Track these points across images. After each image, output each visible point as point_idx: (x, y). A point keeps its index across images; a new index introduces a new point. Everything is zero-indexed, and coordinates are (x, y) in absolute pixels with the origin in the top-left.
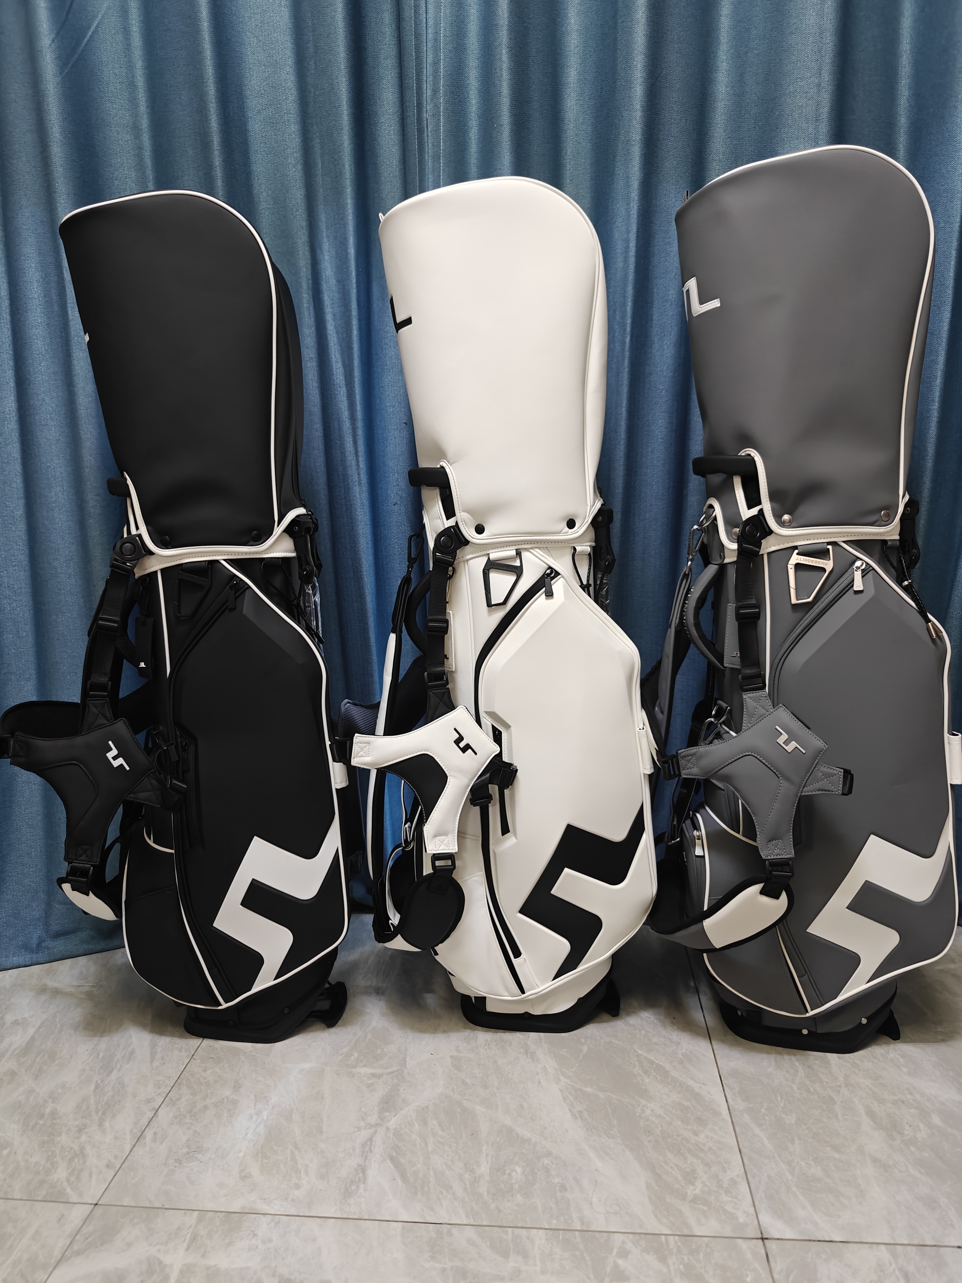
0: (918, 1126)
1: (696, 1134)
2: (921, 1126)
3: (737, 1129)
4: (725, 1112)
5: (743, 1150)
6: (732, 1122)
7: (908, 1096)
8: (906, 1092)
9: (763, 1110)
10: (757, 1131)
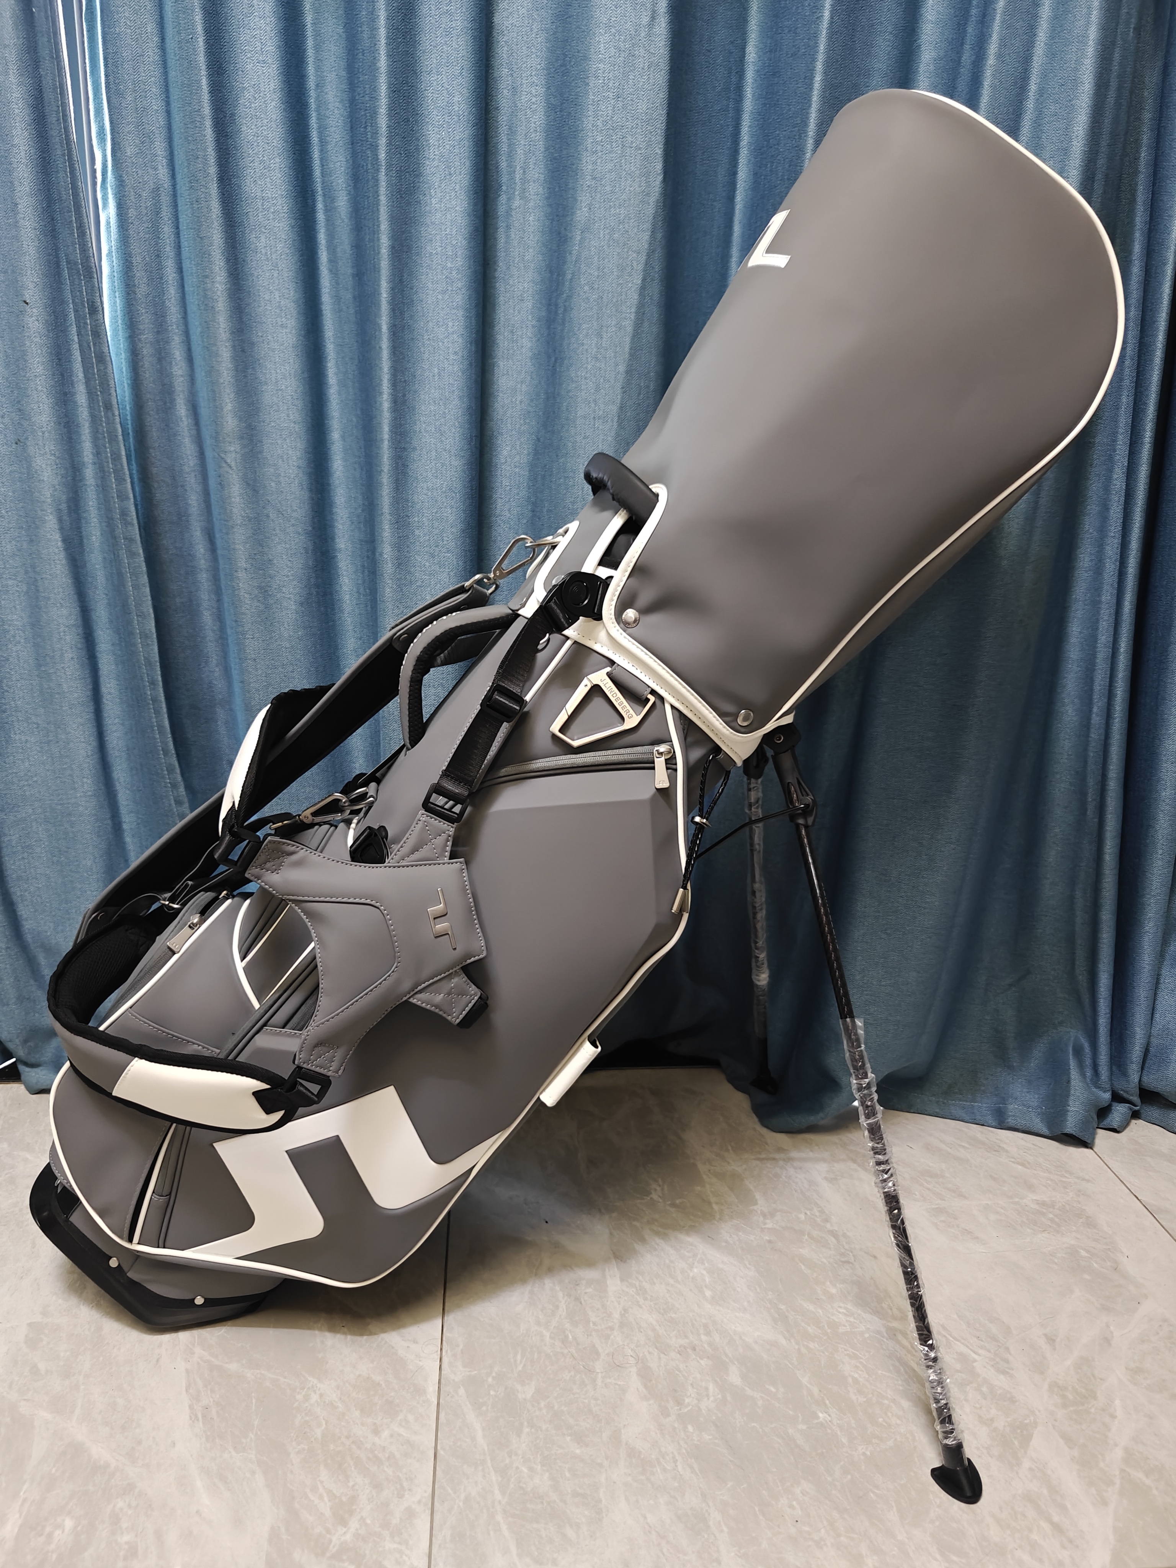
0: (707, 1389)
1: (376, 1432)
2: (711, 1387)
3: (442, 1415)
4: (432, 1389)
5: (441, 1452)
6: (438, 1404)
7: (703, 1338)
8: (702, 1331)
9: (490, 1380)
10: (471, 1416)
